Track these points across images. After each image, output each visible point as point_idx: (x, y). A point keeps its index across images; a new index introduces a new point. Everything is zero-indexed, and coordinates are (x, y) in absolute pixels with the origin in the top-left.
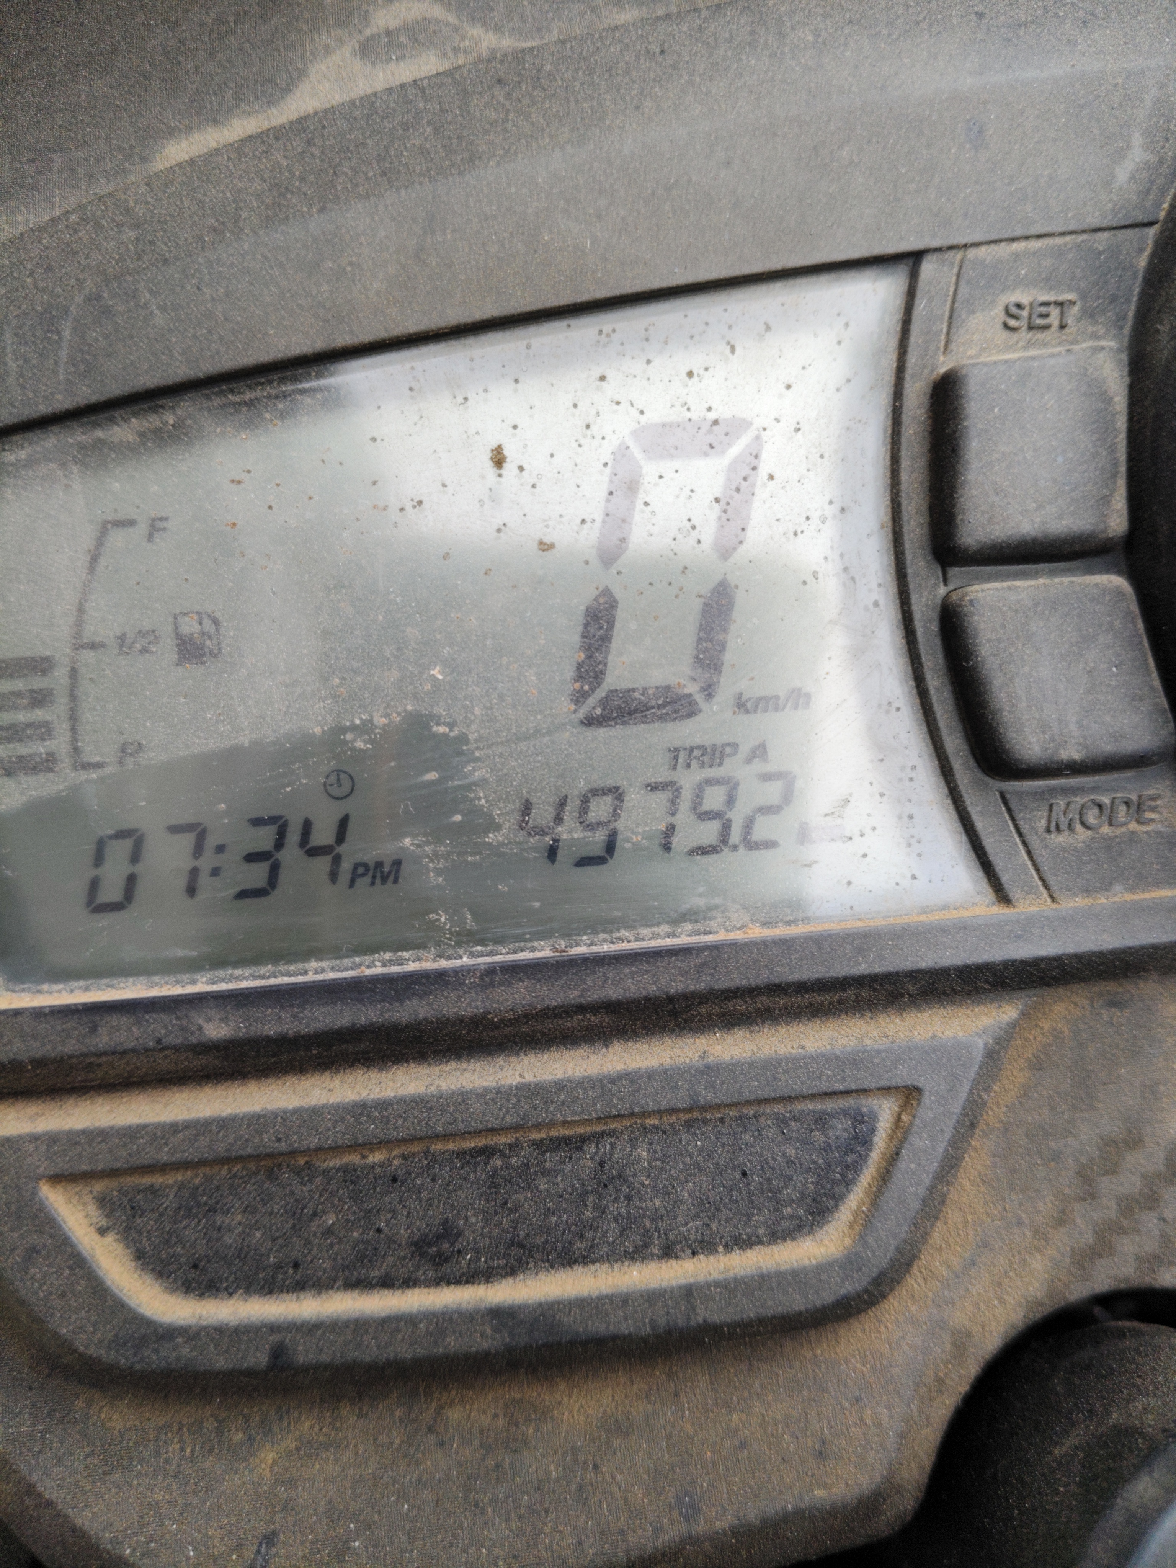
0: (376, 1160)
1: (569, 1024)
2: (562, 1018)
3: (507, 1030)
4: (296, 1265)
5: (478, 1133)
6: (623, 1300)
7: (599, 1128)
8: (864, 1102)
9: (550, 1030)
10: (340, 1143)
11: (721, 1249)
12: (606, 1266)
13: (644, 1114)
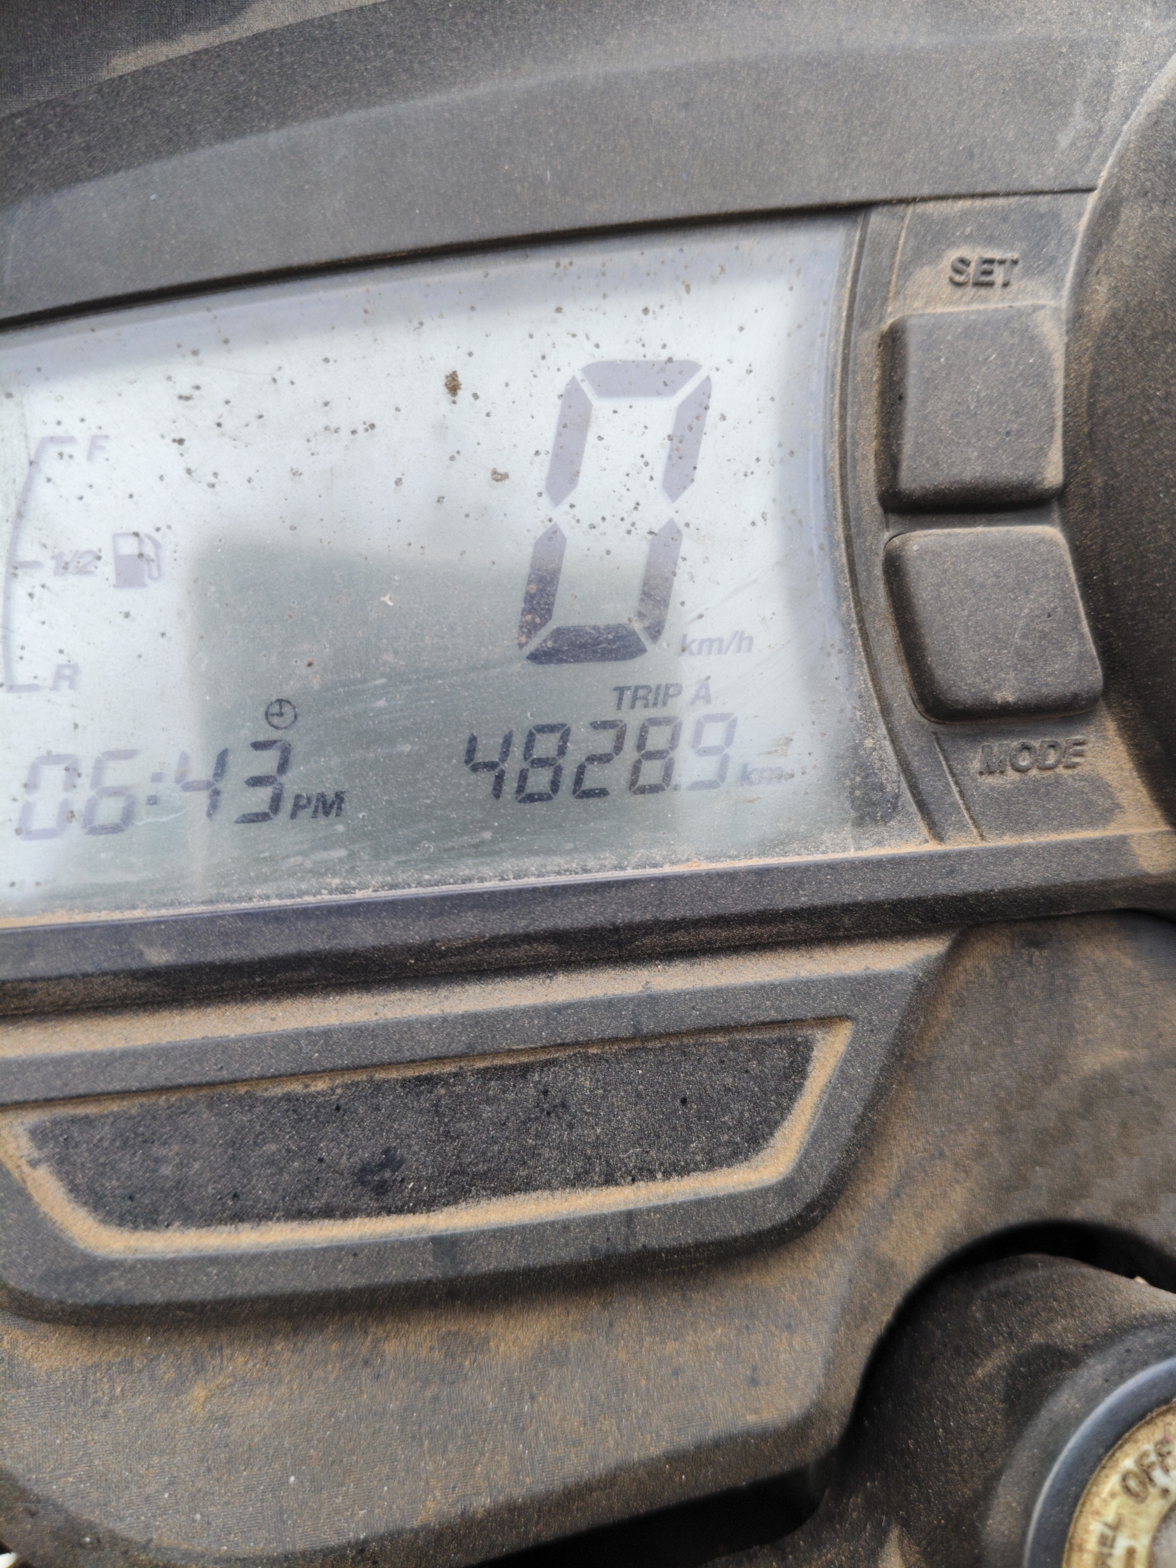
0: (319, 1089)
1: (516, 954)
2: (508, 947)
3: (454, 960)
4: (236, 1196)
5: (424, 1061)
6: (564, 1227)
7: (543, 1057)
8: (799, 1032)
9: (496, 959)
10: (282, 1071)
11: (659, 1175)
12: (547, 1193)
13: (587, 1044)
